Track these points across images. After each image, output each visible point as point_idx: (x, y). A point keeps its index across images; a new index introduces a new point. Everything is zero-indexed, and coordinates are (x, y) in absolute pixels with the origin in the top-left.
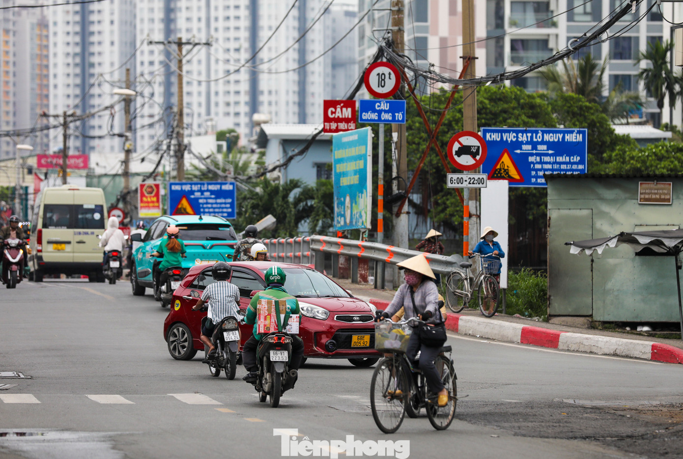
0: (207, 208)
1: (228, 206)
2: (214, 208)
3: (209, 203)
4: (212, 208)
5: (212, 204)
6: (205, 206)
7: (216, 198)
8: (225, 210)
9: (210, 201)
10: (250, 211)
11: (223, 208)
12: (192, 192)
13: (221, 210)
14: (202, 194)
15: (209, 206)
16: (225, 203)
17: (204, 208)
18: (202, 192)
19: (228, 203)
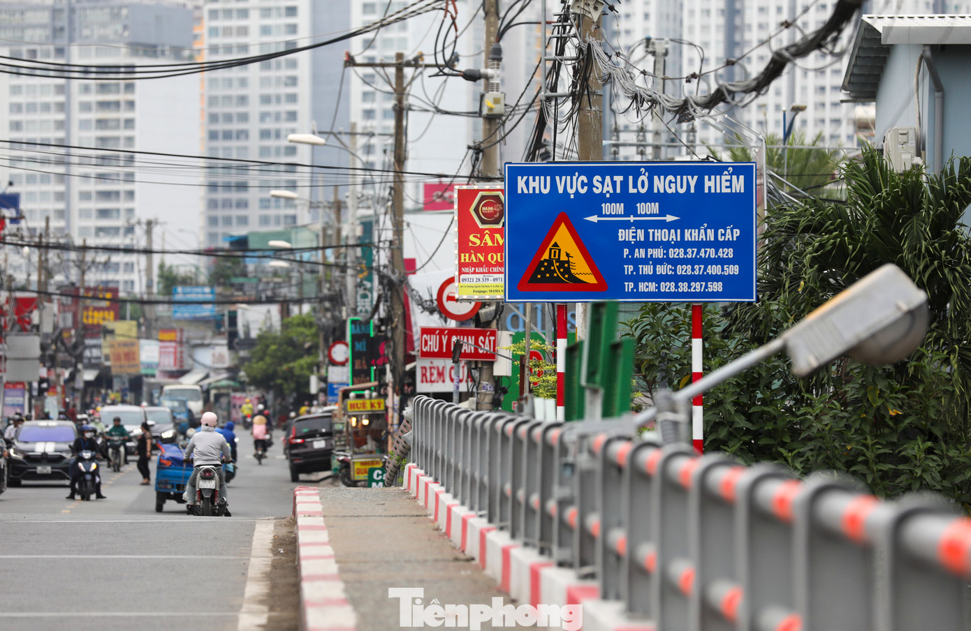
0: (645, 261)
1: (729, 253)
2: (675, 262)
3: (656, 245)
4: (666, 260)
5: (666, 245)
6: (640, 253)
7: (679, 226)
8: (714, 270)
9: (660, 235)
10: (809, 273)
11: (708, 262)
12: (593, 202)
13: (698, 270)
14: (630, 210)
15: (658, 253)
16: (717, 245)
17: (636, 262)
18: (631, 203)
19: (726, 244)
